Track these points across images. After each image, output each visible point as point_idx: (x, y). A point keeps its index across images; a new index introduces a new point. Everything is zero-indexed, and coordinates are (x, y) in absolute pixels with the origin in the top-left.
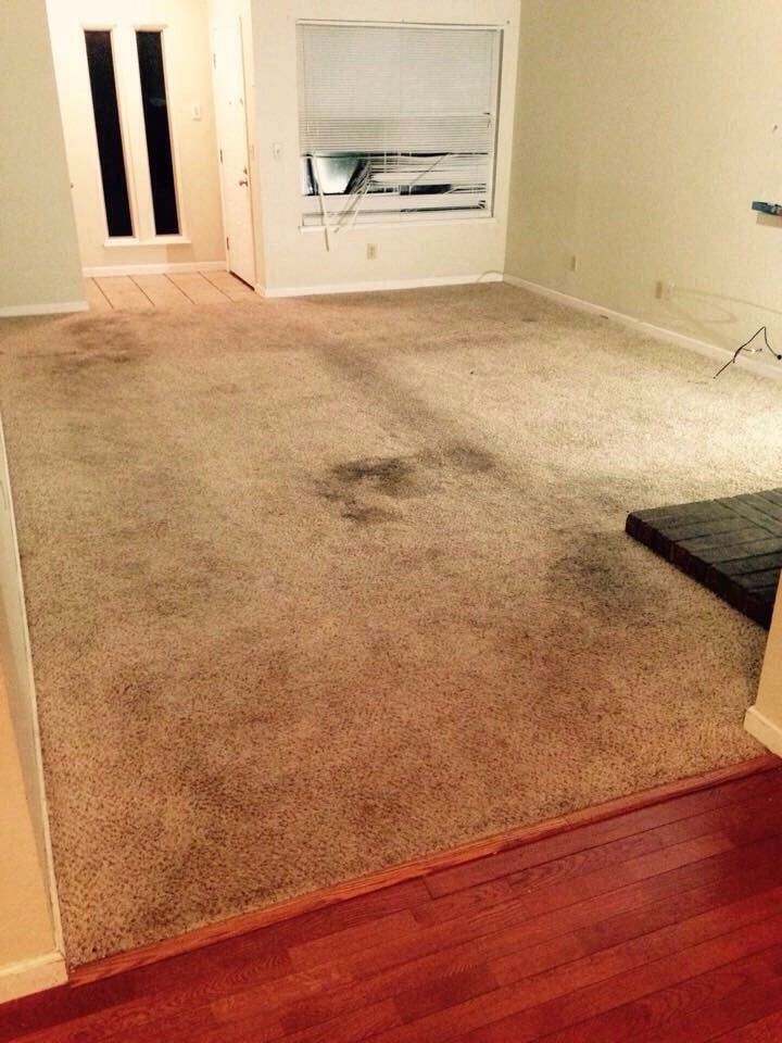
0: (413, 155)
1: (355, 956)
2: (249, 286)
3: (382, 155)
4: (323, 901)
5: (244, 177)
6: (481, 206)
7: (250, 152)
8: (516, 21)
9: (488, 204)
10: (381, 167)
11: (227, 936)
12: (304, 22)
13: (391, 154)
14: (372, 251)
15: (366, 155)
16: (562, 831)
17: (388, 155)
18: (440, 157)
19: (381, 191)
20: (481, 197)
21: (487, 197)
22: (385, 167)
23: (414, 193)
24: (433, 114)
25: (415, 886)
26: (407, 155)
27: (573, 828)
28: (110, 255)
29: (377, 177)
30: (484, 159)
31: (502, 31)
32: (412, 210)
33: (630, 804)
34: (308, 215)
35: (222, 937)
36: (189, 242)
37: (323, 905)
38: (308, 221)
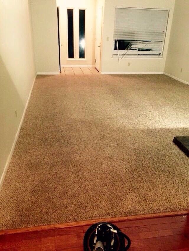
0: (143, 41)
1: (58, 244)
2: (98, 71)
3: (135, 41)
4: (55, 227)
5: (100, 45)
6: (159, 55)
7: (101, 39)
8: (173, 8)
9: (161, 54)
10: (133, 44)
11: (28, 231)
12: (117, 8)
13: (137, 41)
14: (129, 64)
15: (130, 41)
16: (125, 221)
17: (136, 41)
18: (149, 42)
19: (133, 50)
20: (160, 52)
21: (161, 53)
22: (135, 44)
23: (142, 50)
24: (149, 31)
25: (80, 228)
26: (141, 41)
27: (128, 220)
28: (68, 62)
29: (132, 46)
30: (161, 43)
31: (169, 11)
32: (141, 55)
33: (147, 217)
34: (114, 55)
35: (27, 231)
36: (86, 60)
37: (55, 228)
38: (113, 56)
